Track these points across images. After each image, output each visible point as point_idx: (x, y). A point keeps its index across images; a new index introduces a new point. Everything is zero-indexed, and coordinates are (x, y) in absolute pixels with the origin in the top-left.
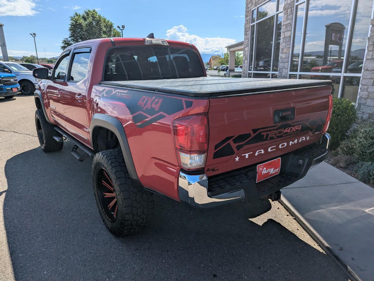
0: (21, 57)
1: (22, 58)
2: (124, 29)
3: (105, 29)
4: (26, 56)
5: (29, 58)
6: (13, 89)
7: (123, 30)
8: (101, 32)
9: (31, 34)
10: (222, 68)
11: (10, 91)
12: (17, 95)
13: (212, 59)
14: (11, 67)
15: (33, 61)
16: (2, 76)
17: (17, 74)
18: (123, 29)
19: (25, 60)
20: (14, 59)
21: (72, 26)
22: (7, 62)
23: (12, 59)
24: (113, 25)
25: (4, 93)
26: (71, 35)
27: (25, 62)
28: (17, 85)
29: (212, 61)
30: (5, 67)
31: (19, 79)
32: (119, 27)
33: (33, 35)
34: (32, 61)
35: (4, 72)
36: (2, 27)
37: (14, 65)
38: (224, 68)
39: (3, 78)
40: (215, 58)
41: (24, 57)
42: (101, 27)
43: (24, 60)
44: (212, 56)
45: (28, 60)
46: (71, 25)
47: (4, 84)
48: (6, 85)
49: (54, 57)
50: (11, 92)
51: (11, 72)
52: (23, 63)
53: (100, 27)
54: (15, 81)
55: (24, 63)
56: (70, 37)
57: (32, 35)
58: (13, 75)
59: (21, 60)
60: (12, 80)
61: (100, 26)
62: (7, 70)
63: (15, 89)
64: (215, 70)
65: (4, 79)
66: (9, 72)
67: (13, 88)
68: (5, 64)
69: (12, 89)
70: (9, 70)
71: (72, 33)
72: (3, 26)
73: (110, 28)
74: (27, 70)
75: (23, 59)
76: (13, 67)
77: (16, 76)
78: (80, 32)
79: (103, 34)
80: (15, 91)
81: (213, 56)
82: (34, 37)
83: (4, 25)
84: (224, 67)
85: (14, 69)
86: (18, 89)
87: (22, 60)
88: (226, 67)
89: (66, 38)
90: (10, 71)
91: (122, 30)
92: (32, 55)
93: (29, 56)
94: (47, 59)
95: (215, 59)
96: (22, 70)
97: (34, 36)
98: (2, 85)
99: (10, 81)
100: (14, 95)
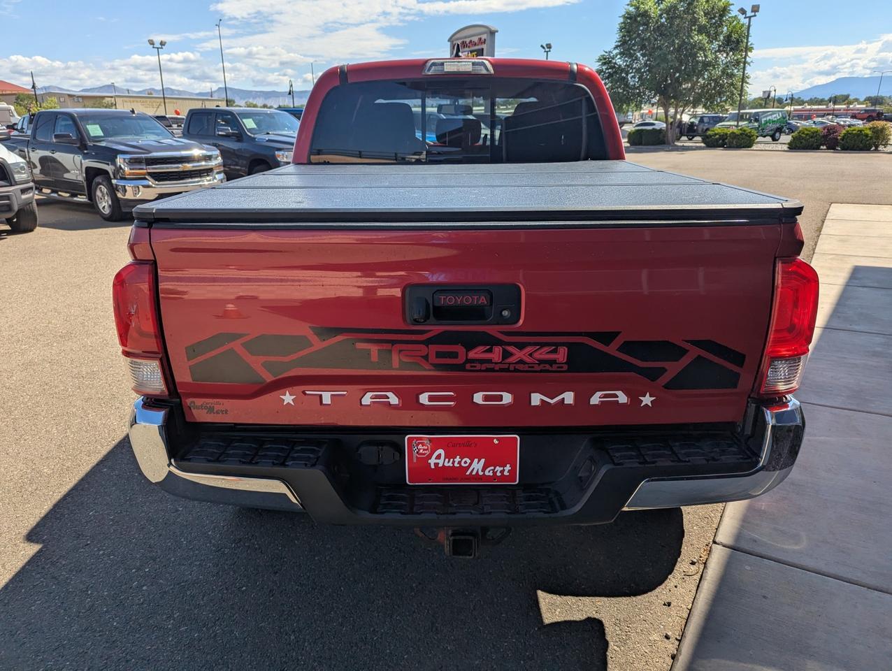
2: (755, 16)
3: (703, 21)
7: (752, 18)
8: (693, 28)
9: (542, 46)
18: (753, 14)
21: (627, 18)
24: (731, 7)
26: (619, 42)
32: (743, 11)
36: (494, 35)
42: (695, 15)
46: (624, 16)
53: (695, 17)
56: (616, 47)
57: (544, 48)
61: (695, 13)
71: (624, 36)
72: (496, 34)
73: (721, 16)
78: (643, 32)
79: (696, 33)
82: (547, 52)
83: (499, 30)
89: (607, 51)
91: (750, 17)
97: (547, 50)
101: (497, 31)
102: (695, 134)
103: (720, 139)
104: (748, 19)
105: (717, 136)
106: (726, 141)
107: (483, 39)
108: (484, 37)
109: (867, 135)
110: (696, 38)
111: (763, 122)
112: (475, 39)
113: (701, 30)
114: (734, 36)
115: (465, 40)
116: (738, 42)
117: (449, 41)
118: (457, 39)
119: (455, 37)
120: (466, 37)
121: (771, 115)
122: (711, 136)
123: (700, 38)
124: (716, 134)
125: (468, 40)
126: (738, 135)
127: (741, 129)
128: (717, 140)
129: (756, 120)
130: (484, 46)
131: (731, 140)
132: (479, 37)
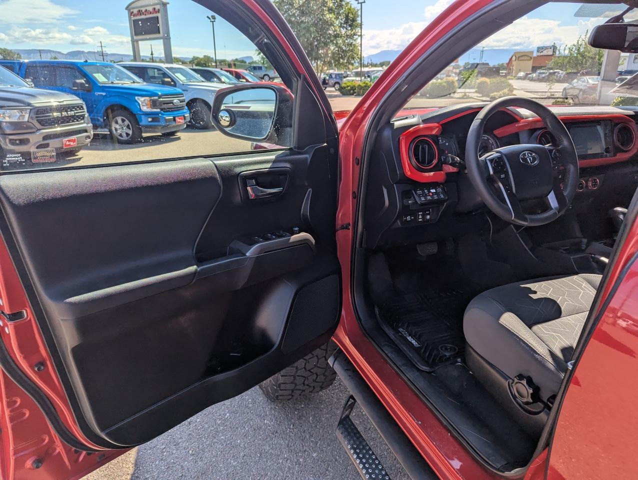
0: (190, 58)
1: (191, 60)
4: (197, 55)
5: (202, 59)
6: (177, 119)
7: (363, 4)
8: (325, 9)
9: (208, 17)
10: (539, 76)
11: (170, 123)
12: (182, 130)
13: (514, 58)
14: (176, 74)
15: (207, 65)
16: (160, 94)
17: (185, 89)
19: (196, 63)
20: (180, 61)
22: (169, 66)
23: (177, 60)
25: (161, 126)
27: (196, 65)
28: (185, 111)
29: (514, 63)
30: (165, 75)
31: (187, 97)
33: (211, 18)
34: (205, 64)
35: (164, 83)
36: (166, 6)
37: (181, 70)
38: (543, 75)
39: (160, 97)
40: (522, 56)
41: (195, 58)
43: (194, 63)
44: (515, 53)
45: (200, 62)
47: (162, 109)
48: (164, 112)
49: (238, 57)
50: (174, 124)
51: (175, 85)
52: (192, 66)
54: (180, 102)
55: (195, 67)
57: (209, 18)
58: (179, 90)
59: (190, 62)
60: (176, 101)
62: (169, 80)
63: (180, 119)
64: (520, 81)
65: (161, 99)
66: (172, 83)
67: (178, 116)
68: (167, 68)
69: (174, 120)
70: (173, 81)
72: (168, 5)
74: (203, 81)
75: (193, 60)
76: (179, 75)
77: (183, 92)
78: (289, 9)
79: (327, 12)
80: (179, 122)
81: (518, 52)
82: (213, 22)
83: (170, 2)
84: (543, 73)
85: (180, 77)
86: (185, 118)
87: (192, 62)
88: (548, 74)
90: (174, 83)
92: (206, 55)
93: (201, 56)
94: (228, 61)
95: (520, 58)
96: (195, 80)
97: (212, 20)
98: (159, 110)
99: (172, 103)
100: (177, 129)
101: (168, 3)
102: (327, 86)
103: (351, 90)
104: (360, 4)
105: (349, 88)
106: (356, 91)
107: (157, 9)
108: (157, 7)
109: (444, 87)
110: (328, 16)
111: (372, 78)
112: (150, 9)
113: (331, 10)
114: (351, 15)
115: (141, 9)
116: (354, 20)
117: (126, 9)
118: (134, 8)
119: (133, 6)
120: (142, 7)
121: (377, 73)
122: (345, 88)
123: (331, 16)
124: (348, 86)
125: (143, 9)
126: (363, 87)
127: (364, 83)
128: (349, 91)
129: (369, 76)
130: (159, 15)
131: (359, 91)
132: (154, 7)
